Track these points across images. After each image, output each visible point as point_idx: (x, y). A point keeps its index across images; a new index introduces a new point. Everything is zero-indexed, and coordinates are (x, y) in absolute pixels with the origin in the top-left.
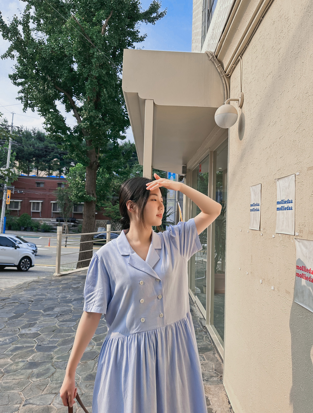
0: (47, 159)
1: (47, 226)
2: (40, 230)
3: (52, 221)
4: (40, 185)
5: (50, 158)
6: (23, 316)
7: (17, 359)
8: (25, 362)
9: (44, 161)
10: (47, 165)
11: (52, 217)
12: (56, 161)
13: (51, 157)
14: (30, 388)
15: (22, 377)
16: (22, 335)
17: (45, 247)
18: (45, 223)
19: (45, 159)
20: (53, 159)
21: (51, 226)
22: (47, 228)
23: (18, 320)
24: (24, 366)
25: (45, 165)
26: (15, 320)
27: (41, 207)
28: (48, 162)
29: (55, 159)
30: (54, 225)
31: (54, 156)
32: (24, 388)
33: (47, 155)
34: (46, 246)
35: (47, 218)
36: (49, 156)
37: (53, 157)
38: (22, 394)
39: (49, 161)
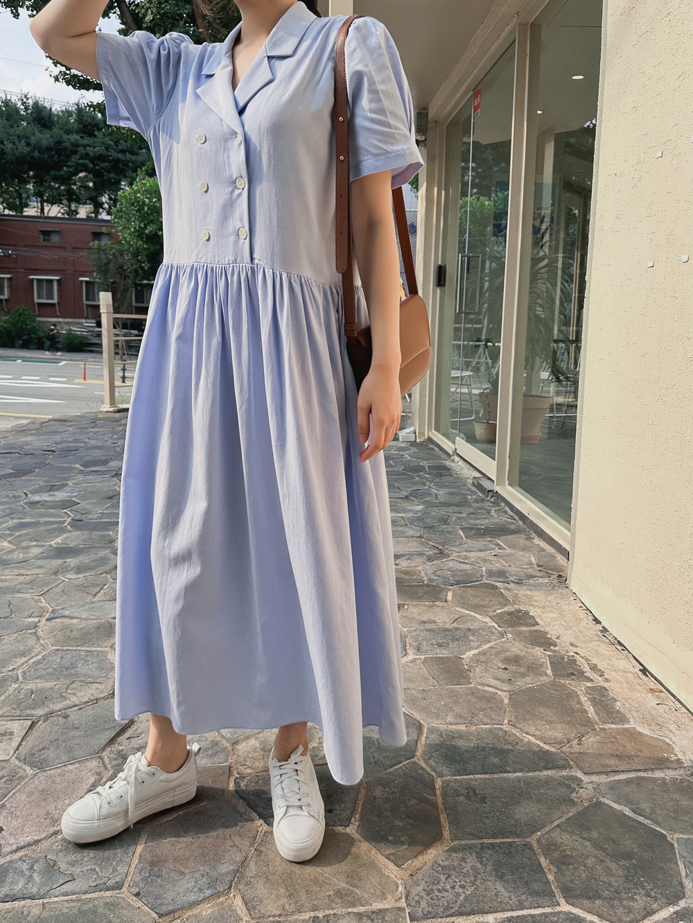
0: (62, 173)
1: (76, 337)
2: (60, 346)
3: (85, 324)
4: (50, 236)
5: (70, 172)
6: (33, 474)
7: (25, 543)
8: (45, 548)
9: (55, 179)
10: (64, 190)
11: (85, 315)
12: (85, 179)
13: (71, 170)
14: (61, 589)
15: (40, 571)
16: (33, 504)
17: (75, 381)
18: (70, 330)
19: (58, 173)
20: (76, 174)
21: (85, 337)
22: (76, 342)
23: (22, 480)
24: (43, 553)
25: (59, 188)
26: (14, 479)
27: (58, 290)
28: (66, 182)
29: (81, 175)
30: (92, 335)
31: (80, 164)
32: (46, 589)
33: (62, 164)
34: (77, 381)
35: (74, 318)
36: (67, 166)
37: (76, 168)
38: (43, 601)
39: (66, 180)
